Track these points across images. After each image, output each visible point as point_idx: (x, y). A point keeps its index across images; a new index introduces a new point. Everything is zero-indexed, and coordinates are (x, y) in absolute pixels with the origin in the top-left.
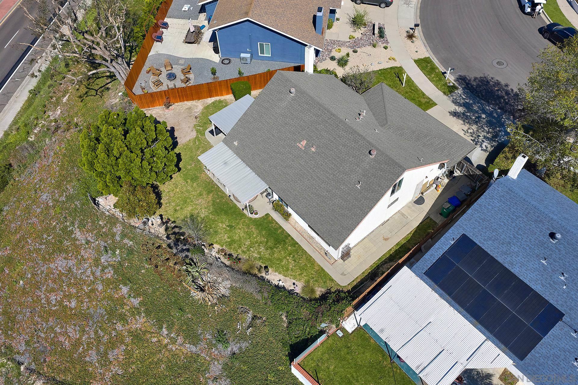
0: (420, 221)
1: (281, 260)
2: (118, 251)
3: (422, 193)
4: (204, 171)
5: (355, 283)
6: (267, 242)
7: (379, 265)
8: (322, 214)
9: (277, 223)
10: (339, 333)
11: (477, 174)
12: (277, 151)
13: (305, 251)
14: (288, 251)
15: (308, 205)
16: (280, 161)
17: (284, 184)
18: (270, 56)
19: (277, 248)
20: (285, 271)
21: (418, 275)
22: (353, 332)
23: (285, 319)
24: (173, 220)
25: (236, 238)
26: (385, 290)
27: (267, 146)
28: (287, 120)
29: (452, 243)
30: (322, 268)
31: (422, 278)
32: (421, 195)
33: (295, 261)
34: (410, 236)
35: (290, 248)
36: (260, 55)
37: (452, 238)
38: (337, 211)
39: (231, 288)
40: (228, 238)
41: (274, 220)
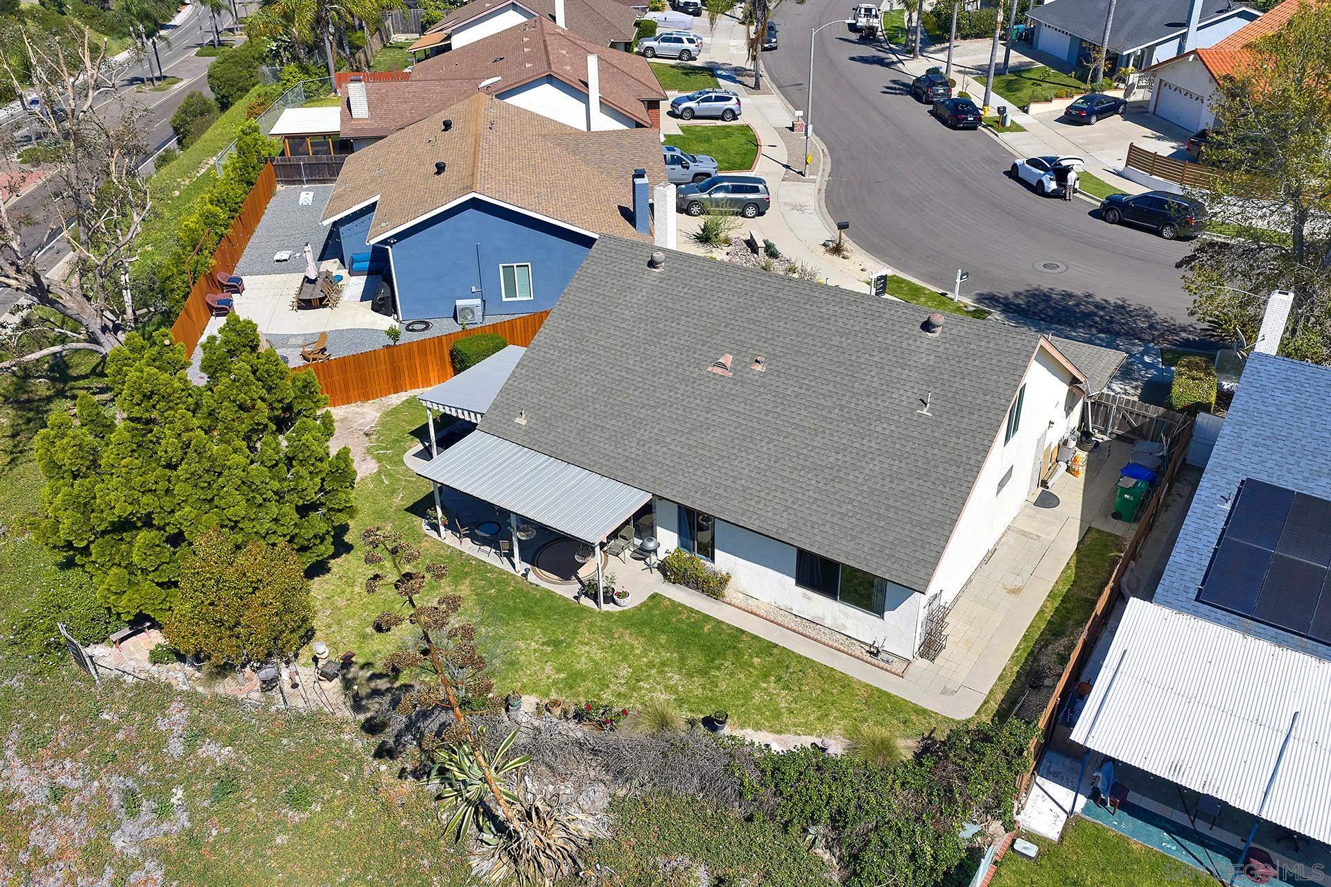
0: (1076, 540)
1: (747, 696)
2: (180, 793)
3: (1044, 483)
4: (426, 535)
5: (994, 706)
6: (682, 660)
7: (1032, 651)
8: (843, 510)
9: (692, 610)
10: (1025, 848)
11: (1152, 419)
12: (652, 403)
13: (806, 658)
14: (755, 668)
15: (793, 503)
16: (669, 424)
17: (699, 473)
18: (532, 298)
19: (718, 668)
20: (774, 720)
21: (1181, 609)
22: (1062, 837)
23: (827, 856)
24: (362, 661)
25: (583, 665)
26: (1115, 665)
27: (620, 399)
28: (661, 326)
29: (1228, 507)
30: (878, 690)
31: (1196, 614)
32: (1041, 489)
33: (786, 687)
34: (1072, 573)
35: (756, 660)
36: (505, 299)
37: (1218, 497)
38: (886, 489)
39: (615, 805)
40: (558, 671)
41: (680, 605)
